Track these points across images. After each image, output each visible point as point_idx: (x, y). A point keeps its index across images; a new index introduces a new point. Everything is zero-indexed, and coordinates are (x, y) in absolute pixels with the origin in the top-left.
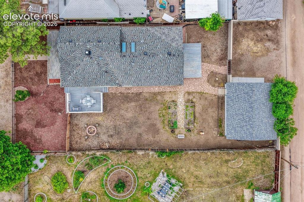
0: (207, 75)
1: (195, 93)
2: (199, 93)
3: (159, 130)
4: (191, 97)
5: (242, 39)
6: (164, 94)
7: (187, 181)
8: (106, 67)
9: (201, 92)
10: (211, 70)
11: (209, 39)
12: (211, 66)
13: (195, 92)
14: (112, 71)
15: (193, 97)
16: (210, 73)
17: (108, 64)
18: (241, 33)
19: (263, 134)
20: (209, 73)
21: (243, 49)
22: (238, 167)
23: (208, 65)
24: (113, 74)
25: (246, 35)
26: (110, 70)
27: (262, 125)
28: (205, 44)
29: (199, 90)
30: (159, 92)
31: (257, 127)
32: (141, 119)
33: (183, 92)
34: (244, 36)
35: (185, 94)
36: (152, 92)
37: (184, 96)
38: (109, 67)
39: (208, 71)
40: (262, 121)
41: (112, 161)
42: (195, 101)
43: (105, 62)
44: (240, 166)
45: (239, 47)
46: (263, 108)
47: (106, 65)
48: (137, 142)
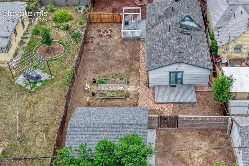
0: (158, 109)
1: (136, 100)
2: (137, 103)
3: (98, 74)
4: (132, 96)
5: (207, 141)
6: (137, 76)
7: (35, 96)
8: (164, 17)
9: (138, 105)
10: (164, 112)
11: (202, 110)
12: (170, 112)
13: (138, 100)
14: (161, 22)
15: (132, 98)
16: (160, 112)
17: (168, 19)
18: (215, 140)
19: (75, 137)
20: (161, 110)
21: (193, 142)
22: (36, 142)
23: (171, 110)
24: (158, 23)
25: (214, 145)
26: (161, 21)
27: (87, 135)
28: (196, 106)
29: (140, 103)
30: (139, 73)
31: (86, 128)
32: (112, 62)
33: (138, 90)
34: (211, 143)
35: (136, 92)
36: (140, 68)
37: (134, 91)
38: (164, 19)
39: (163, 109)
40: (93, 135)
41: (74, 45)
42: (127, 100)
43: (169, 16)
44: (37, 144)
45: (195, 138)
46: (112, 136)
47: (166, 17)
48: (88, 59)
